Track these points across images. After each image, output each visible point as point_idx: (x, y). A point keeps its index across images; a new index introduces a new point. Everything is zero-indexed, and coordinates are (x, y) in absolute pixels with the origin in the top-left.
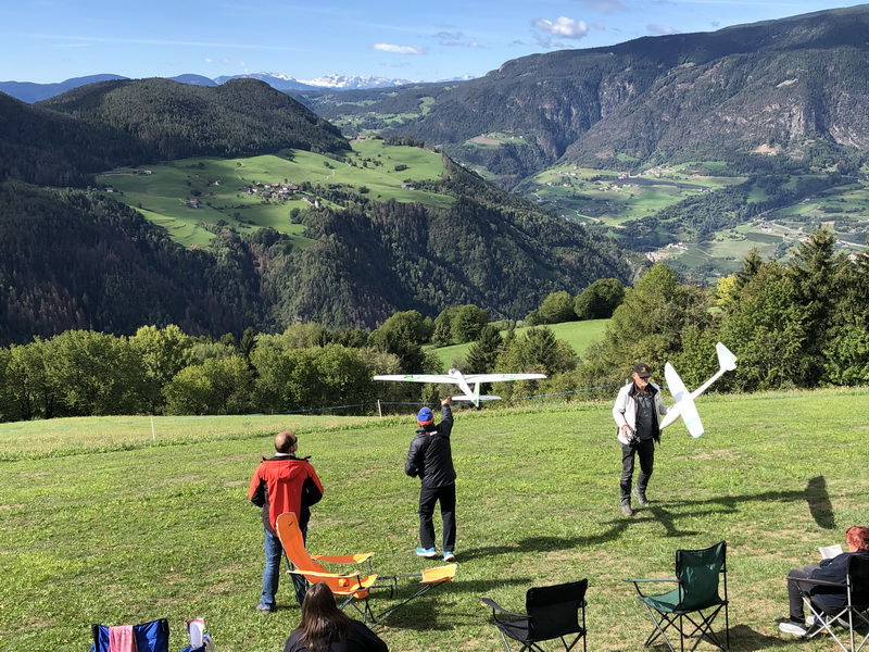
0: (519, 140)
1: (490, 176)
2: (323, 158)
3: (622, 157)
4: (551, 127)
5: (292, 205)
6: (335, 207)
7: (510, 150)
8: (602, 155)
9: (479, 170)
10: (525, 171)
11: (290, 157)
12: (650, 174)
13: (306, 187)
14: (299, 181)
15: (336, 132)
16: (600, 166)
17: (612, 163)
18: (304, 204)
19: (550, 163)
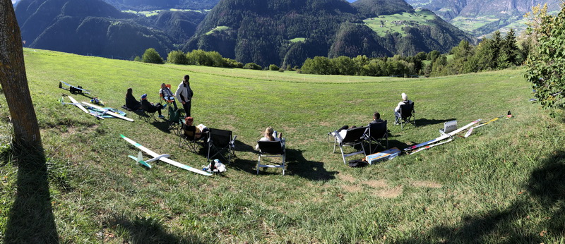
0: (450, 10)
1: (444, 19)
2: (409, 14)
3: (472, 14)
4: (457, 7)
5: (402, 26)
6: (411, 26)
7: (448, 12)
8: (467, 14)
9: (442, 17)
10: (452, 18)
11: (401, 14)
12: (478, 18)
13: (405, 22)
14: (403, 20)
15: (412, 7)
16: (467, 17)
17: (469, 16)
18: (404, 26)
19: (457, 16)
